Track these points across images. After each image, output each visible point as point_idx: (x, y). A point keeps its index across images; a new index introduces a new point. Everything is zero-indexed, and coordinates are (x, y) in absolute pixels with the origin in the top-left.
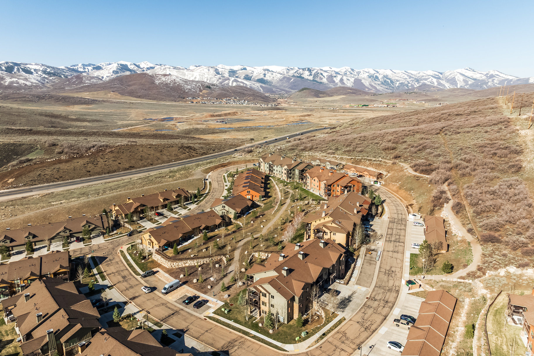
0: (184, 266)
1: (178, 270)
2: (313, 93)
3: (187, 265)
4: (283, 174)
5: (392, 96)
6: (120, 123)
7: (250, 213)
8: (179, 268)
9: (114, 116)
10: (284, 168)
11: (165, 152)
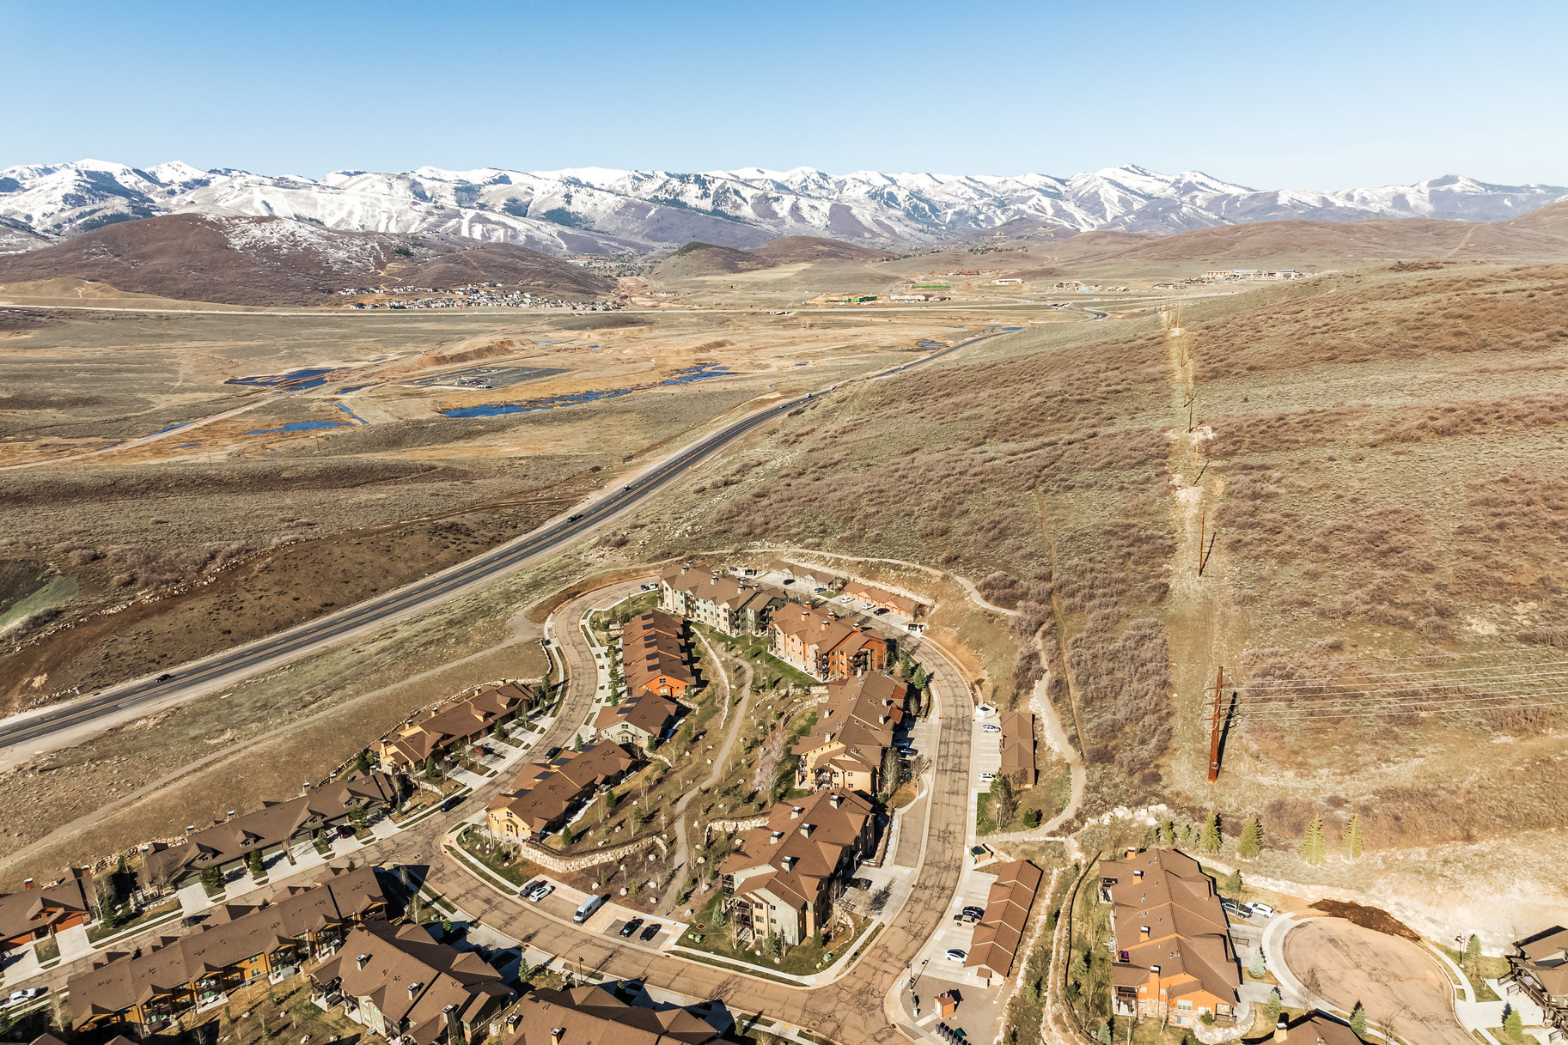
0: (589, 865)
1: (582, 875)
2: (720, 259)
3: (595, 862)
4: (721, 619)
5: (936, 262)
6: (162, 403)
7: (676, 731)
8: (583, 870)
9: (125, 375)
10: (721, 607)
11: (397, 552)
